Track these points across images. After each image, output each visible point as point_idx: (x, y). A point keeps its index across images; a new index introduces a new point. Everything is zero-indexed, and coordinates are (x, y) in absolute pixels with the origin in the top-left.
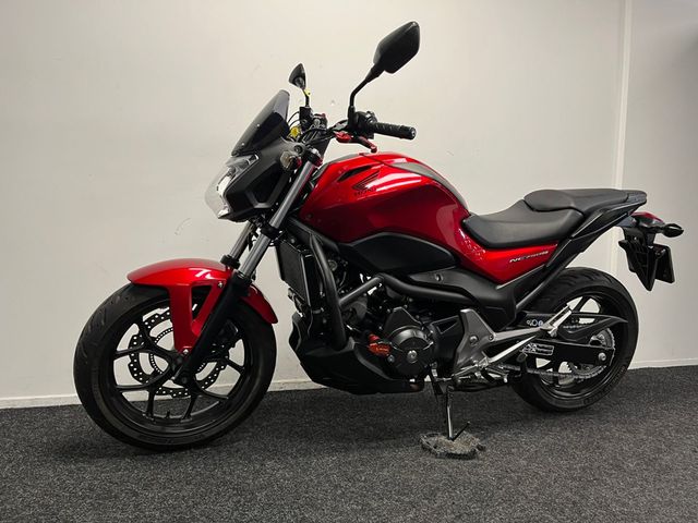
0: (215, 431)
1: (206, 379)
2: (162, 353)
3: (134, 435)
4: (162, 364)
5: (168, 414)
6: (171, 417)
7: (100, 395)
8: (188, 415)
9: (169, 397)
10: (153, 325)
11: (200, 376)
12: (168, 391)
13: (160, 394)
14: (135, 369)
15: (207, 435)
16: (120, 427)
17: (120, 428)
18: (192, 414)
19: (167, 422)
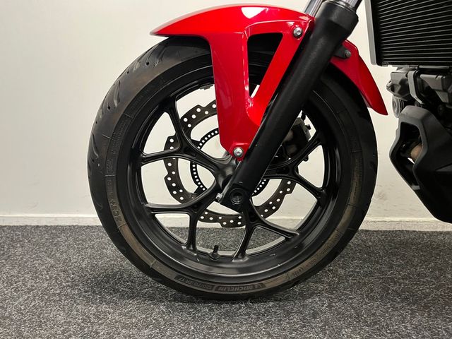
0: (281, 280)
1: (266, 205)
2: (207, 162)
3: (170, 275)
4: (207, 178)
5: (216, 248)
6: (220, 253)
7: (121, 215)
8: (242, 252)
9: (218, 225)
10: (195, 123)
11: (258, 200)
12: (216, 217)
13: (206, 220)
14: (174, 184)
15: (269, 284)
16: (152, 262)
17: (151, 264)
18: (248, 252)
19: (214, 260)
